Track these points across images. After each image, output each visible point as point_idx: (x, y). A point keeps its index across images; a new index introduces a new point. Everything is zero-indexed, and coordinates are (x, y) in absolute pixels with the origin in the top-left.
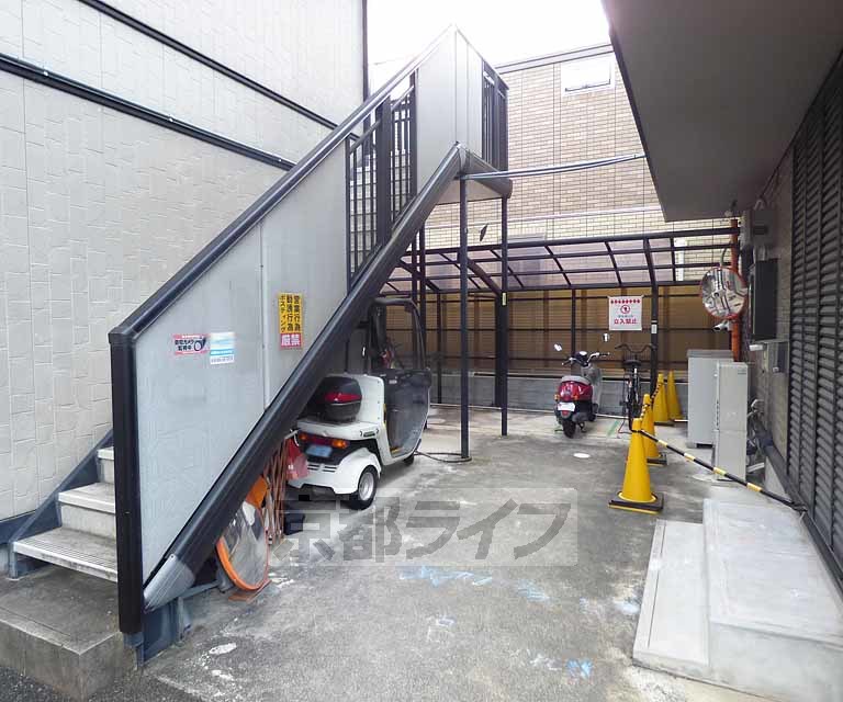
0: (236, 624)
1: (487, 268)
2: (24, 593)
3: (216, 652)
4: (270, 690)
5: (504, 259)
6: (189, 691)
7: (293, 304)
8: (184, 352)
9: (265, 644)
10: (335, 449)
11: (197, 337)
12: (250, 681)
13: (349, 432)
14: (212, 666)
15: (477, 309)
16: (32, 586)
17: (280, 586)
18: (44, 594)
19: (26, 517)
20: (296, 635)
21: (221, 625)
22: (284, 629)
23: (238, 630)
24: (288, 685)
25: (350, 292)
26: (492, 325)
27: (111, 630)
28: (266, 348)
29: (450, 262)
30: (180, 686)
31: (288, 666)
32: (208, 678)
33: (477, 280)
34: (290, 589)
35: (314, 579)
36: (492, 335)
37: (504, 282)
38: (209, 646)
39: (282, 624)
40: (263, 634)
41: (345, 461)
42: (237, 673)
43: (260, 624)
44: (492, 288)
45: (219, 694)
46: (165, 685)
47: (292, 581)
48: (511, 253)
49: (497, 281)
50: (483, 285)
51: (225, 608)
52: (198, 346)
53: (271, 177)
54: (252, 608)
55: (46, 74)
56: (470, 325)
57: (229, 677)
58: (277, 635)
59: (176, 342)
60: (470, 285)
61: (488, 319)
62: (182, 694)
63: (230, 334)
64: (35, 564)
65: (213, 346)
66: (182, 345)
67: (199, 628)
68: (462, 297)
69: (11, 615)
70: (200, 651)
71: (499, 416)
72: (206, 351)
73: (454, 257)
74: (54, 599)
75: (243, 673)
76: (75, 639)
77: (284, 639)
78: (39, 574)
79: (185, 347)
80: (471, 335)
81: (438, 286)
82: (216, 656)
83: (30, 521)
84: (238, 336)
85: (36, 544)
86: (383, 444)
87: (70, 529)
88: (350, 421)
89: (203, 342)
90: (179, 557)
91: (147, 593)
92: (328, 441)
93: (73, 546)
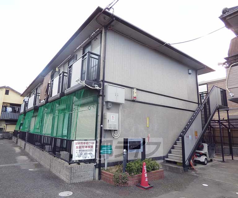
1: (225, 124)
5: (229, 122)
6: (192, 174)
7: (196, 132)
10: (200, 154)
13: (202, 152)
15: (223, 132)
25: (202, 130)
26: (228, 136)
27: (182, 167)
28: (194, 138)
29: (216, 122)
33: (223, 126)
36: (228, 138)
37: (229, 126)
41: (202, 157)
44: (226, 127)
48: (230, 121)
49: (228, 126)
50: (224, 127)
51: (191, 170)
53: (191, 114)
54: (195, 171)
56: (222, 136)
60: (221, 127)
61: (226, 134)
67: (189, 171)
68: (220, 129)
69: (169, 165)
71: (231, 157)
72: (189, 138)
73: (217, 121)
80: (222, 138)
81: (213, 127)
83: (166, 157)
84: (191, 136)
85: (168, 159)
86: (208, 155)
88: (202, 150)
90: (188, 160)
91: (186, 163)
92: (199, 153)
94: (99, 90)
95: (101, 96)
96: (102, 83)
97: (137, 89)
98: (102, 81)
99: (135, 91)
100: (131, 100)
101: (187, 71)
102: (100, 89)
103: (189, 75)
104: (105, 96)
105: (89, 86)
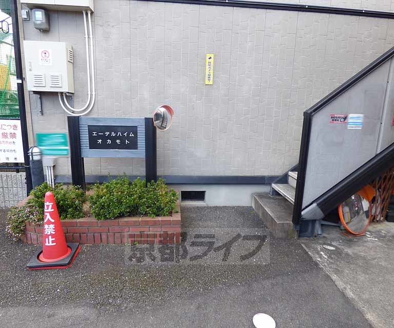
0: (340, 242)
2: (272, 200)
3: (326, 247)
4: (339, 268)
6: (309, 253)
8: (335, 122)
9: (347, 255)
11: (343, 116)
12: (333, 262)
14: (322, 250)
16: (275, 200)
17: (369, 239)
18: (276, 203)
19: (277, 177)
20: (364, 258)
21: (333, 240)
22: (359, 254)
23: (339, 245)
24: (347, 272)
27: (290, 221)
28: (383, 124)
30: (307, 250)
31: (352, 266)
32: (318, 253)
34: (373, 242)
35: (389, 243)
38: (325, 244)
39: (360, 252)
40: (349, 251)
42: (330, 257)
43: (350, 247)
45: (319, 259)
46: (303, 247)
47: (376, 239)
51: (339, 235)
52: (342, 120)
54: (350, 241)
55: (307, 7)
57: (326, 257)
58: (355, 254)
59: (332, 117)
62: (307, 253)
63: (361, 115)
64: (278, 194)
65: (349, 120)
66: (334, 119)
67: (324, 237)
69: (265, 205)
70: (321, 244)
72: (346, 123)
74: (279, 205)
75: (332, 258)
76: (278, 218)
77: (357, 257)
78: (278, 197)
79: (336, 120)
82: (325, 248)
83: (278, 179)
84: (365, 117)
85: (278, 186)
87: (290, 185)
89: (345, 118)
90: (318, 205)
93: (288, 190)
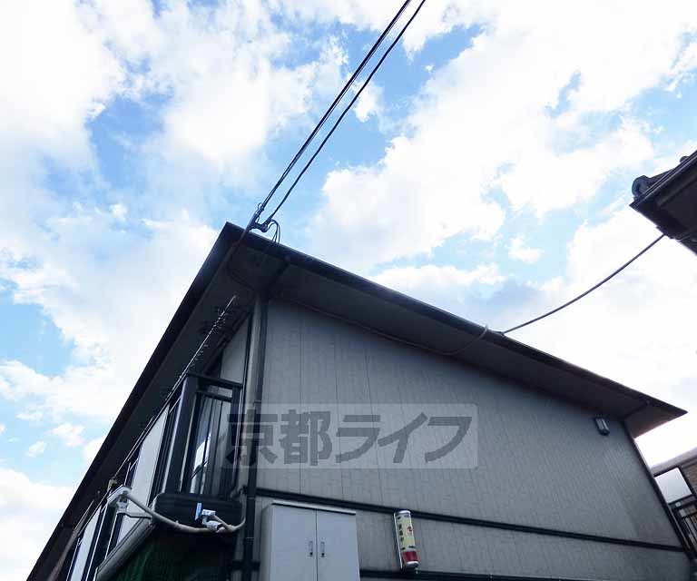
94: (227, 534)
95: (239, 566)
96: (243, 499)
97: (416, 515)
98: (246, 489)
99: (406, 521)
100: (394, 568)
101: (593, 425)
102: (233, 528)
103: (606, 438)
104: (257, 566)
105: (177, 523)
